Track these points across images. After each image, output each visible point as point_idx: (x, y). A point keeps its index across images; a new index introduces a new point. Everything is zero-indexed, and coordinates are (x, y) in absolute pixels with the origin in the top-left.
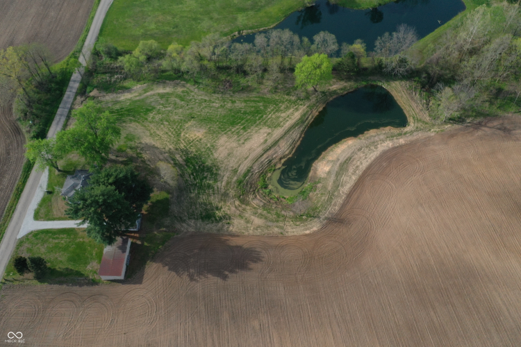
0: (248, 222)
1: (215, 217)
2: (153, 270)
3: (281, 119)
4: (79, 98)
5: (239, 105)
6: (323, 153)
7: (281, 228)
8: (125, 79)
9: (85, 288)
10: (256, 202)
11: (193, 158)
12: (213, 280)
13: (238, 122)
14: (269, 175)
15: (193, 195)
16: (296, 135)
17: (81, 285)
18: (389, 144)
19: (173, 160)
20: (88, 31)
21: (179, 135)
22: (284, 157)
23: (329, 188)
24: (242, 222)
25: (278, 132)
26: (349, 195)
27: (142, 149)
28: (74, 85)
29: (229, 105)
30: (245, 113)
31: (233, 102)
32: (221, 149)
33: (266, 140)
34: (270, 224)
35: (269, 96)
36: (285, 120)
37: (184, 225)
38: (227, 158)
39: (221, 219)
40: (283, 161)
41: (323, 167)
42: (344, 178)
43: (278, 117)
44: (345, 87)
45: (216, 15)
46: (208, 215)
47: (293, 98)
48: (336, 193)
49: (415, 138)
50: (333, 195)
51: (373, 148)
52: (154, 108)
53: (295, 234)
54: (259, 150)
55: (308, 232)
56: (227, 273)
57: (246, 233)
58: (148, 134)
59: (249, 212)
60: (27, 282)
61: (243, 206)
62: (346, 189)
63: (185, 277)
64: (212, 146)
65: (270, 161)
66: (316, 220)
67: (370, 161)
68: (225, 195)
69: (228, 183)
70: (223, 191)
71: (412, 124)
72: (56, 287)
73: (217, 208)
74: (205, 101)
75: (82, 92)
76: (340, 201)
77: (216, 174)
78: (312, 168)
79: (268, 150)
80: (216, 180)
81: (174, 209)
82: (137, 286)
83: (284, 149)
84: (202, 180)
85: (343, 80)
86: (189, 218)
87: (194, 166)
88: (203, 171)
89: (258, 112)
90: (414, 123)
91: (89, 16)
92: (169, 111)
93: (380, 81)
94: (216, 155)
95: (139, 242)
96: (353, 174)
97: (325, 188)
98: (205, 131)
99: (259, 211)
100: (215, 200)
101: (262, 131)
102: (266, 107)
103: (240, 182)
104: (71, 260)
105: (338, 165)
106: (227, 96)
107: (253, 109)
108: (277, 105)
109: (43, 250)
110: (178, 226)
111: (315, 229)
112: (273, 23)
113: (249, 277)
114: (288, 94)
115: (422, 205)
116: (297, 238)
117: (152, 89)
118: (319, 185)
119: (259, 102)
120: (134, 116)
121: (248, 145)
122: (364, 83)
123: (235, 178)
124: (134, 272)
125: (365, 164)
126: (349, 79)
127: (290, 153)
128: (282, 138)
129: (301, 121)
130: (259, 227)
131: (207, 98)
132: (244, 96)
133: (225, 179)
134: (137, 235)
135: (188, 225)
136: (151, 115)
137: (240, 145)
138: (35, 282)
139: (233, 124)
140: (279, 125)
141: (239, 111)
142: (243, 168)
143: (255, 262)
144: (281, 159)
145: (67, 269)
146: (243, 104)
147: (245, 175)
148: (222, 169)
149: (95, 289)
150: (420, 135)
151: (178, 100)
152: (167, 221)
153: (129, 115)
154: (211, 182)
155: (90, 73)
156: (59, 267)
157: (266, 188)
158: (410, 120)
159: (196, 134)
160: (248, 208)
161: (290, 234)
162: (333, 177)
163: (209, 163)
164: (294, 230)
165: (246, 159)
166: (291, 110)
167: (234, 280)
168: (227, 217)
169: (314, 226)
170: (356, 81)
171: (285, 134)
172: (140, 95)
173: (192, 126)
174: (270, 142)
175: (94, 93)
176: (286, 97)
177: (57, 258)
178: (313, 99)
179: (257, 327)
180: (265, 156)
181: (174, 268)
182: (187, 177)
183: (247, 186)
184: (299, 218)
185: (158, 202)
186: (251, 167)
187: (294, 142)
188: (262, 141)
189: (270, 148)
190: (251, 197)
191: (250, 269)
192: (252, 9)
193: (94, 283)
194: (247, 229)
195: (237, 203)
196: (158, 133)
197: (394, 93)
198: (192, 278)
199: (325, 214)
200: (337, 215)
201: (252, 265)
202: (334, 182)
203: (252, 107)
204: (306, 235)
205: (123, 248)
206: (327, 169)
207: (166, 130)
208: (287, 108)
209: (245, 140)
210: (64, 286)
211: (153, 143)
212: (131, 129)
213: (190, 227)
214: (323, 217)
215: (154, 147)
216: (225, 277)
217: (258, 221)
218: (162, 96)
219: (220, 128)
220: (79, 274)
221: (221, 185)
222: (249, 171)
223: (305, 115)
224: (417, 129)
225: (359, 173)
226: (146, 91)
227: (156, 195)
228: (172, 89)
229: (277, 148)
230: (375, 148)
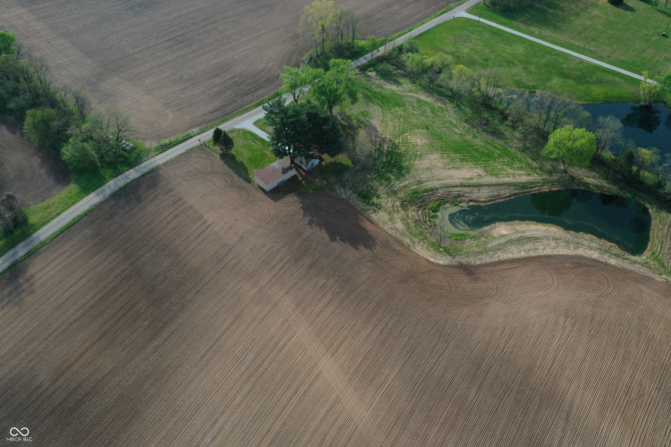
0: (391, 220)
1: (370, 200)
2: (291, 203)
3: (504, 172)
4: (357, 71)
5: (478, 142)
6: (517, 221)
7: (414, 242)
8: (405, 76)
9: (241, 180)
10: (413, 212)
11: (397, 153)
12: (323, 235)
13: (464, 152)
14: (448, 205)
15: (369, 176)
16: (505, 192)
17: (240, 176)
18: (595, 255)
19: (380, 145)
20: (410, 31)
21: (403, 133)
22: (475, 202)
23: (489, 246)
24: (387, 217)
25: (492, 180)
26: (500, 262)
27: (365, 126)
28: (363, 61)
29: (469, 137)
30: (477, 150)
31: (475, 137)
32: (426, 161)
33: (472, 178)
34: (406, 233)
35: (513, 150)
36: (508, 175)
37: (342, 190)
38: (423, 169)
39: (373, 204)
40: (471, 203)
41: (502, 230)
42: (513, 248)
43: (503, 170)
44: (603, 187)
45: (532, 68)
46: (366, 196)
47: (535, 165)
48: (490, 253)
49: (633, 269)
50: (486, 252)
51: (572, 246)
52: (404, 105)
53: (420, 254)
54: (458, 182)
55: (432, 260)
56: (338, 238)
57: (381, 226)
58: (381, 119)
59: (400, 215)
60: (214, 153)
61: (400, 209)
63: (307, 220)
64: (421, 155)
65: (459, 196)
66: (450, 257)
67: (555, 253)
68: (395, 193)
69: (406, 186)
70: (395, 189)
71: (644, 257)
72: (226, 167)
73: (378, 197)
74: (452, 123)
75: (363, 69)
76: (487, 259)
77: (403, 175)
78: (493, 225)
79: (465, 186)
80: (398, 178)
81: (347, 176)
82: (272, 201)
83: (483, 195)
84: (386, 172)
85: (607, 179)
86: (350, 188)
87: (391, 159)
88: (395, 166)
89: (490, 156)
90: (647, 258)
91: (421, 20)
92: (414, 114)
93: (651, 204)
94: (416, 162)
95: (300, 178)
96: (525, 250)
97: (486, 243)
98: (426, 142)
99: (409, 221)
100: (382, 190)
101: (476, 170)
102: (500, 156)
103: (415, 192)
104: (250, 160)
105: (519, 235)
106: (475, 130)
107: (486, 151)
108: (512, 160)
109: (240, 143)
110: (337, 187)
111: (441, 262)
112: (586, 100)
113: (351, 253)
114: (533, 159)
115: (567, 316)
116: (418, 257)
117: (417, 93)
118: (483, 239)
119: (498, 149)
120: (383, 103)
121: (451, 172)
122: (629, 195)
123: (415, 187)
124: (278, 193)
125: (548, 252)
126: (615, 182)
127: (485, 202)
128: (489, 185)
129: (524, 186)
130: (396, 229)
131: (454, 122)
132: (490, 138)
133: (407, 182)
134: (304, 173)
135: (345, 192)
136: (397, 109)
137: (444, 168)
138: (218, 157)
139: (456, 151)
140: (497, 175)
141: (472, 146)
142: (430, 185)
143: (366, 247)
144: (471, 201)
145: (242, 163)
146: (482, 143)
147: (426, 191)
148: (411, 174)
149: (246, 184)
150: (642, 270)
151: (429, 110)
152: (333, 180)
153: (380, 99)
154: (393, 177)
155: (382, 59)
156: (239, 158)
157: (434, 212)
158: (647, 253)
159: (418, 140)
160: (403, 212)
161: (415, 250)
162: (503, 241)
163: (404, 164)
164: (423, 251)
165: (439, 180)
166: (522, 172)
167: (338, 246)
168: (378, 207)
169: (443, 260)
170: (621, 188)
171: (496, 185)
172: (404, 91)
173: (420, 133)
174: (474, 182)
175: (372, 74)
176: (530, 161)
177: (243, 153)
178: (555, 177)
179: (321, 284)
180: (458, 189)
181: (306, 209)
182: (378, 163)
183: (425, 201)
184: (438, 246)
185: (340, 164)
186: (437, 189)
187: (499, 196)
188: (467, 176)
189: (469, 186)
190: (414, 208)
191: (357, 249)
192: (574, 79)
193: (248, 180)
194: (385, 223)
195: (398, 203)
196: (389, 122)
197: (655, 223)
198: (310, 223)
199: (464, 260)
200: (472, 266)
201: (362, 248)
202: (499, 244)
203: (487, 149)
204: (428, 261)
205: (285, 171)
206: (504, 232)
207: (397, 124)
208: (521, 168)
209: (453, 168)
210: (231, 170)
211: (377, 126)
212: (371, 109)
213: (344, 193)
214: (458, 259)
215: (375, 130)
216: (333, 239)
217: (399, 225)
218: (419, 101)
219: (442, 147)
220: (246, 170)
221: (398, 184)
222: (432, 190)
223: (532, 183)
224: (645, 264)
225: (532, 254)
226: (410, 91)
227: (342, 158)
228: (433, 101)
229: (476, 190)
230: (575, 248)
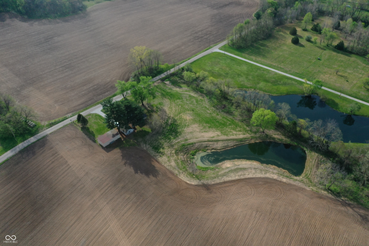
0: (168, 161)
1: (158, 150)
2: (117, 153)
3: (231, 133)
4: (159, 81)
5: (219, 117)
7: (179, 173)
8: (184, 83)
9: (91, 141)
10: (181, 157)
11: (175, 124)
12: (131, 170)
13: (211, 123)
14: (201, 152)
15: (160, 137)
16: (231, 144)
17: (90, 139)
18: (275, 177)
19: (167, 120)
20: (189, 59)
21: (180, 113)
22: (215, 149)
23: (220, 173)
24: (167, 159)
25: (225, 137)
26: (225, 182)
27: (160, 110)
28: (163, 76)
29: (214, 115)
30: (218, 122)
31: (218, 115)
32: (190, 128)
33: (214, 137)
34: (176, 168)
35: (237, 121)
36: (233, 135)
37: (144, 145)
38: (189, 133)
39: (160, 152)
40: (213, 150)
41: (228, 164)
42: (232, 174)
43: (231, 132)
44: (282, 140)
45: (250, 77)
46: (157, 148)
47: (248, 129)
48: (220, 177)
49: (295, 184)
50: (218, 177)
51: (263, 172)
52: (182, 99)
53: (182, 179)
54: (206, 139)
55: (188, 182)
56: (139, 172)
57: (163, 164)
58: (169, 106)
59: (174, 158)
60: (78, 127)
61: (174, 155)
63: (124, 162)
64: (188, 125)
65: (207, 147)
66: (198, 180)
67: (254, 176)
68: (172, 146)
69: (178, 142)
70: (173, 144)
71: (301, 177)
72: (84, 134)
73: (163, 148)
74: (206, 108)
75: (163, 80)
76: (217, 181)
77: (178, 136)
78: (223, 162)
79: (210, 141)
80: (175, 138)
81: (148, 137)
82: (106, 152)
83: (219, 146)
84: (169, 135)
85: (285, 136)
86: (149, 144)
87: (172, 127)
88: (174, 131)
89: (224, 125)
90: (303, 177)
91: (195, 54)
92: (187, 103)
93: (307, 148)
94: (185, 129)
95: (123, 139)
96: (238, 176)
97: (218, 172)
98: (192, 118)
99: (179, 161)
100: (165, 145)
101: (216, 132)
102: (230, 125)
103: (183, 145)
104: (97, 130)
105: (236, 167)
106: (218, 111)
107: (223, 122)
108: (236, 126)
109: (93, 121)
110: (142, 144)
111: (193, 183)
112: (277, 94)
113: (145, 180)
114: (247, 126)
115: (257, 211)
116: (181, 181)
117: (189, 92)
118: (217, 170)
119: (229, 121)
120: (171, 98)
121: (203, 134)
122: (296, 144)
123: (183, 143)
124: (109, 148)
125: (251, 176)
126: (289, 137)
127: (220, 149)
128: (222, 140)
129: (241, 140)
130: (171, 166)
131: (208, 107)
132: (225, 115)
133: (179, 140)
134: (125, 137)
135: (146, 146)
136: (178, 101)
137: (200, 132)
138: (80, 129)
139: (207, 122)
140: (227, 135)
141: (215, 120)
142: (191, 141)
143: (154, 176)
144: (213, 149)
146: (221, 118)
147: (189, 144)
148: (182, 136)
149: (93, 144)
150: (299, 184)
151: (195, 101)
152: (140, 140)
153: (169, 96)
154: (172, 138)
155: (173, 75)
156: (91, 129)
157: (193, 155)
158: (303, 175)
159: (187, 117)
160: (176, 156)
161: (180, 177)
162: (227, 170)
163: (179, 130)
164: (184, 178)
165: (197, 138)
166: (240, 133)
167: (139, 176)
168: (163, 154)
169: (194, 182)
170: (292, 140)
171: (226, 140)
172: (183, 91)
173: (189, 113)
174: (215, 139)
175: (167, 82)
176: (245, 126)
177: (94, 126)
178: (258, 135)
179: (127, 198)
180: (206, 143)
181: (124, 156)
182: (165, 130)
183: (188, 150)
184: (192, 175)
185: (145, 131)
186: (195, 143)
187: (227, 146)
188: (212, 136)
189: (212, 141)
190: (182, 154)
191: (149, 177)
192: (272, 83)
193: (95, 141)
194: (165, 163)
195: (173, 152)
196: (173, 108)
197: (308, 158)
198: (125, 164)
199: (205, 182)
200: (210, 185)
201: (151, 176)
202: (225, 173)
203: (223, 121)
204: (186, 183)
205: (114, 136)
206: (228, 165)
207: (177, 109)
208: (240, 131)
209: (204, 131)
210: (86, 136)
211: (167, 110)
212: (164, 101)
213: (145, 147)
214: (202, 181)
215: (165, 112)
216: (136, 172)
217: (173, 164)
218: (190, 96)
219: (199, 121)
220: (94, 136)
221: (175, 141)
222: (192, 144)
223: (246, 139)
224: (302, 181)
225: (242, 177)
226: (186, 91)
227: (146, 128)
228: (197, 96)
229: (215, 143)
230: (265, 174)
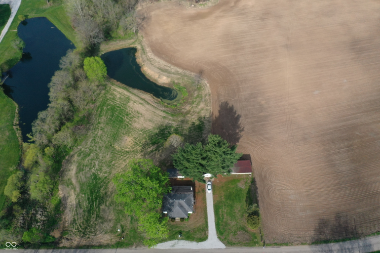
0: (202, 110)
1: (200, 125)
3: (122, 97)
4: (62, 245)
5: (103, 119)
6: (151, 80)
7: (206, 95)
8: (45, 207)
10: (187, 108)
11: (151, 140)
12: (242, 121)
13: (120, 119)
14: (166, 104)
16: (136, 91)
19: (152, 152)
21: (128, 152)
22: (153, 97)
23: (179, 77)
24: (202, 112)
26: (184, 68)
29: (102, 125)
30: (112, 116)
31: (99, 123)
32: (145, 126)
33: (140, 103)
34: (203, 100)
35: (98, 104)
36: (123, 95)
38: (153, 122)
39: (201, 122)
40: (156, 98)
41: (163, 80)
42: (172, 71)
43: (120, 98)
46: (199, 128)
47: (103, 92)
49: (146, 45)
50: (184, 75)
51: (151, 60)
52: (93, 174)
53: (209, 89)
54: (148, 106)
55: (208, 85)
56: (236, 116)
57: (211, 109)
59: (195, 110)
61: (191, 113)
62: (180, 71)
63: (242, 133)
64: (141, 131)
65: (156, 103)
66: (200, 82)
67: (162, 61)
68: (183, 121)
69: (174, 121)
70: (179, 123)
71: (136, 46)
73: (193, 124)
74: (94, 140)
77: (166, 126)
78: (162, 85)
79: (148, 103)
80: (171, 127)
83: (146, 96)
86: (201, 137)
87: (158, 139)
88: (163, 134)
89: (112, 109)
92: (100, 162)
94: (150, 128)
96: (170, 67)
97: (178, 79)
98: (126, 137)
99: (194, 105)
100: (187, 126)
101: (131, 106)
102: (109, 105)
103: (173, 115)
104: (239, 200)
105: (163, 73)
106: (92, 127)
107: (109, 112)
108: (108, 100)
111: (206, 82)
113: (239, 108)
116: (212, 89)
117: (69, 180)
118: (176, 81)
119: (102, 109)
120: (101, 187)
121: (143, 112)
123: (170, 117)
125: (163, 63)
127: (150, 95)
128: (138, 97)
130: (205, 105)
131: (91, 139)
132: (94, 117)
133: (170, 122)
136: (101, 175)
137: (143, 116)
139: (122, 121)
140: (128, 98)
141: (110, 119)
142: (162, 114)
143: (228, 104)
144: (154, 99)
145: (246, 201)
146: (103, 117)
147: (167, 113)
148: (162, 124)
150: (144, 43)
154: (172, 129)
157: (176, 105)
158: (132, 46)
159: (128, 141)
160: (192, 110)
161: (210, 91)
162: (172, 75)
163: (157, 131)
164: (207, 90)
165: (154, 112)
166: (115, 92)
168: (200, 119)
169: (204, 82)
171: (135, 95)
173: (120, 145)
174: (141, 101)
175: (56, 234)
176: (101, 95)
177: (239, 211)
178: (106, 83)
180: (153, 104)
181: (237, 140)
188: (140, 105)
190: (183, 110)
191: (233, 106)
194: (207, 110)
195: (189, 116)
197: (110, 50)
200: (197, 74)
201: (230, 105)
202: (175, 75)
203: (107, 112)
204: (210, 85)
206: (165, 78)
207: (121, 161)
208: (112, 94)
209: (138, 113)
214: (198, 79)
216: (239, 117)
217: (202, 105)
218: (80, 170)
219: (124, 128)
221: (175, 124)
222: (164, 112)
223: (119, 87)
224: (140, 44)
225: (169, 65)
226: (70, 185)
229: (146, 100)
